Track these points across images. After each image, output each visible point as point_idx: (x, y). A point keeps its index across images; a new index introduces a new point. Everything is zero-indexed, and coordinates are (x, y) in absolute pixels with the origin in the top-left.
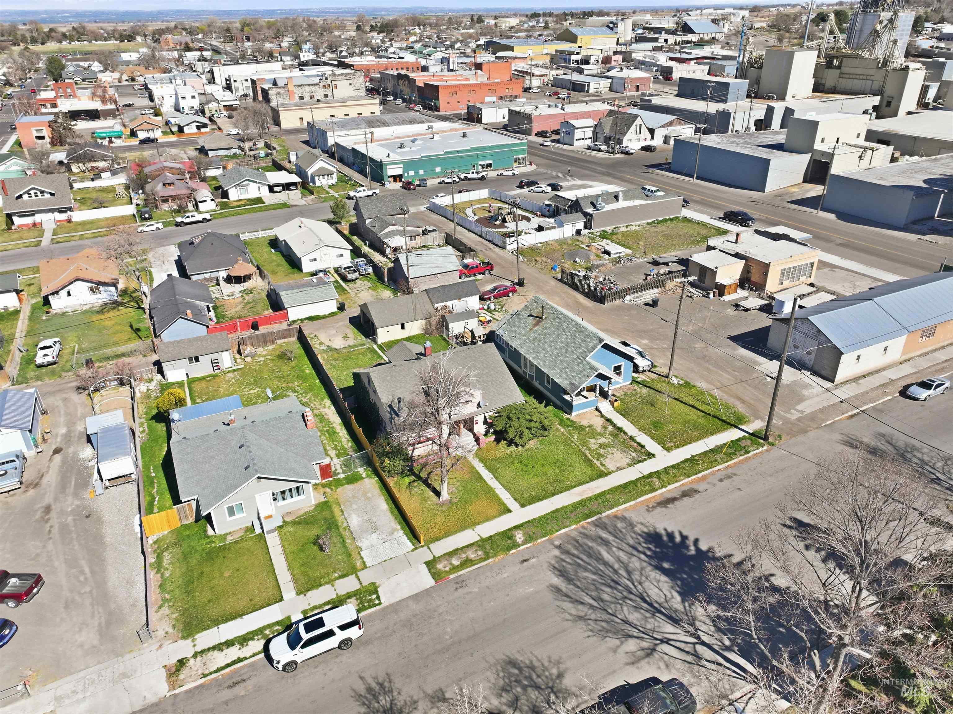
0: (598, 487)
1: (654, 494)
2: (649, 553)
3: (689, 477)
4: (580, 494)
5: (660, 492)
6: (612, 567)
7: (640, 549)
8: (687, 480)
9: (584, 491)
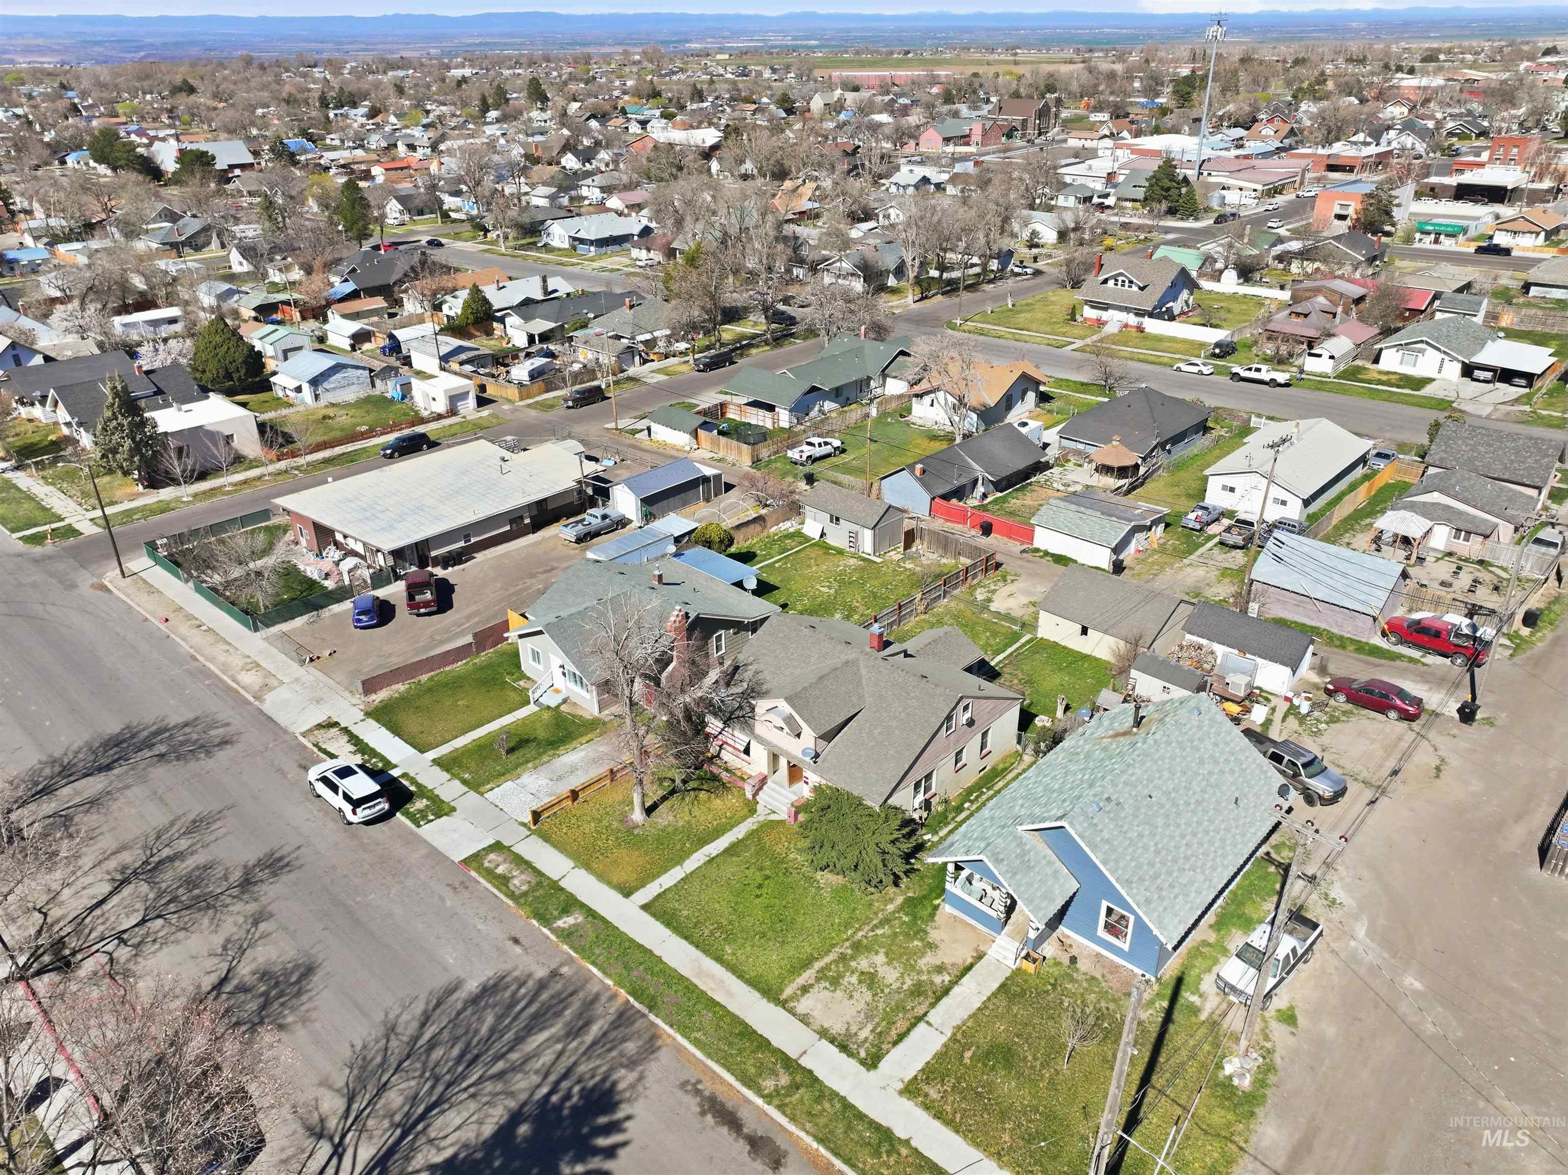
0: (730, 994)
1: (737, 1085)
2: (555, 1098)
3: (820, 1141)
4: (700, 972)
5: (749, 1094)
6: (511, 1050)
7: (565, 1085)
8: (809, 1140)
9: (712, 977)
